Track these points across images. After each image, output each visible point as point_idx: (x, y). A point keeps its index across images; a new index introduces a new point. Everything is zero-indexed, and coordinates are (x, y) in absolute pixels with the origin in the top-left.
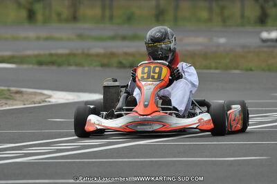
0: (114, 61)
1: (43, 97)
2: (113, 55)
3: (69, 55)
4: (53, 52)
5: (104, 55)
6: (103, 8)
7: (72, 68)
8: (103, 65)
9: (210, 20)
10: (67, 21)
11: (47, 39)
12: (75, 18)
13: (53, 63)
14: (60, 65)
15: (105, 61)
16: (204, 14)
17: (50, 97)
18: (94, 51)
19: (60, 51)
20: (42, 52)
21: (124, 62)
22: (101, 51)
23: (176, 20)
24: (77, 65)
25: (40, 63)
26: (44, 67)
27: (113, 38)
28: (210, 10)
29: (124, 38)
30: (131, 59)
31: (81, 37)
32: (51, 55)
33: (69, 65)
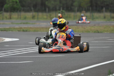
0: (22, 30)
1: (2, 40)
2: (21, 28)
3: (9, 28)
4: (5, 27)
5: (19, 28)
6: (18, 15)
7: (10, 32)
8: (19, 31)
9: (47, 18)
10: (8, 19)
11: (3, 24)
12: (10, 18)
13: (5, 30)
14: (7, 31)
15: (19, 30)
16: (45, 17)
17: (5, 39)
18: (16, 27)
19: (7, 27)
20: (2, 28)
21: (24, 30)
22: (18, 27)
23: (38, 18)
24: (12, 31)
25: (2, 31)
26: (3, 32)
27: (21, 23)
28: (47, 16)
29: (24, 23)
30: (26, 29)
31: (12, 23)
32: (5, 28)
33: (10, 31)
